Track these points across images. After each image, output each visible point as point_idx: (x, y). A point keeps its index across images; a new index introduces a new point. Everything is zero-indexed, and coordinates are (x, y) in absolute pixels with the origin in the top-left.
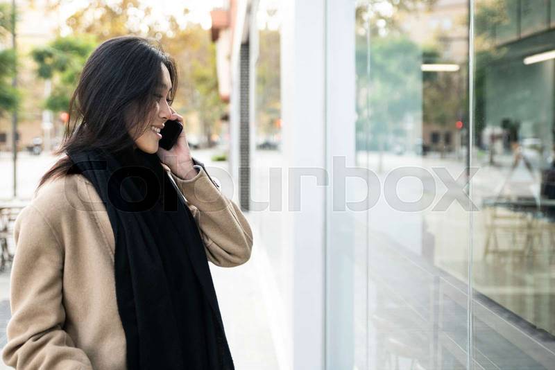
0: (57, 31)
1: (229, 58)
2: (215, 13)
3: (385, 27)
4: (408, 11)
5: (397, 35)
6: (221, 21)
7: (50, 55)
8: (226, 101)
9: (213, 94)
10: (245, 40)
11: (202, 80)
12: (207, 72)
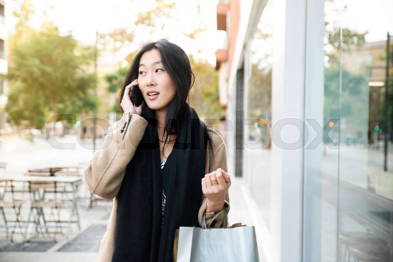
0: (120, 64)
1: (227, 80)
2: (218, 52)
3: (328, 62)
4: (344, 50)
5: (336, 66)
6: (222, 57)
7: (116, 78)
8: (225, 108)
9: (216, 104)
10: (240, 67)
11: (208, 95)
12: (212, 90)
